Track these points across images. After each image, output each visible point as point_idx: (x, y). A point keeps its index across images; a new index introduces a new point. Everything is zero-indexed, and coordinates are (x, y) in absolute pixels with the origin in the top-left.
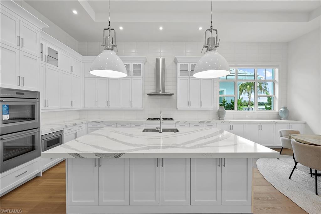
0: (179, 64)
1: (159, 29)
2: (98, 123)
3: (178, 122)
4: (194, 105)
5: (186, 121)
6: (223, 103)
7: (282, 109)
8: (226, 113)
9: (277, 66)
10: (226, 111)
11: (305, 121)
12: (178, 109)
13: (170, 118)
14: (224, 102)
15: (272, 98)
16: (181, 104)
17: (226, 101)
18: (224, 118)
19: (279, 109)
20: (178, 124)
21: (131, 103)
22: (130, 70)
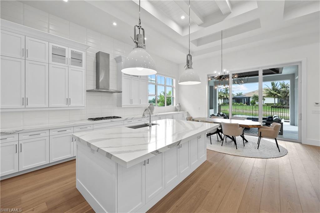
1: (112, 24)
3: (126, 119)
4: (135, 103)
5: (133, 118)
7: (178, 105)
9: (175, 78)
11: (187, 111)
12: (122, 107)
13: (113, 116)
15: (172, 98)
16: (125, 102)
18: (153, 113)
19: (176, 105)
20: (126, 121)
21: (68, 101)
22: (66, 57)
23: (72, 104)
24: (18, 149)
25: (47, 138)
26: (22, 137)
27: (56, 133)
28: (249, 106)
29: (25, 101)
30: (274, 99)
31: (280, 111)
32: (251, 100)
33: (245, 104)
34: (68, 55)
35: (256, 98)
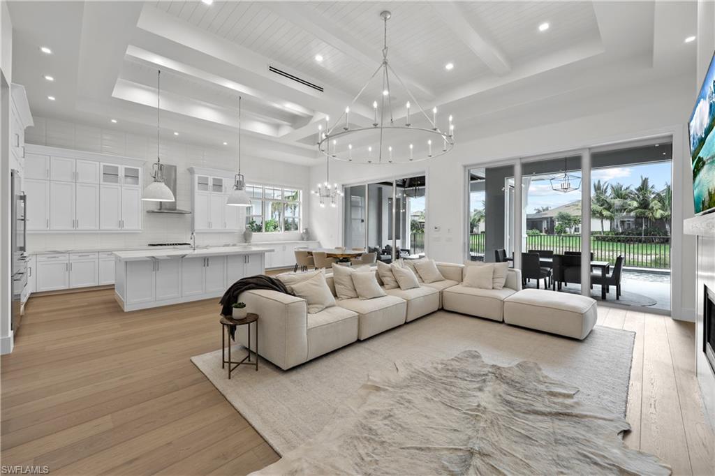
0: (196, 177)
2: (62, 253)
4: (217, 227)
6: (250, 224)
8: (253, 236)
10: (254, 233)
12: (196, 231)
14: (252, 223)
16: (199, 226)
17: (255, 222)
19: (303, 230)
21: (121, 224)
22: (119, 175)
23: (126, 227)
24: (69, 267)
25: (97, 261)
26: (72, 257)
27: (106, 256)
28: (552, 237)
29: (75, 223)
30: (600, 221)
31: (607, 249)
32: (557, 224)
33: (544, 234)
34: (121, 173)
35: (566, 219)
